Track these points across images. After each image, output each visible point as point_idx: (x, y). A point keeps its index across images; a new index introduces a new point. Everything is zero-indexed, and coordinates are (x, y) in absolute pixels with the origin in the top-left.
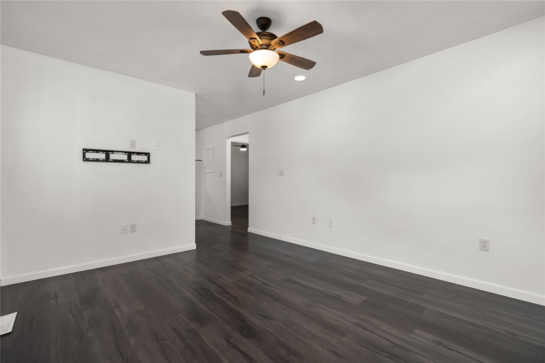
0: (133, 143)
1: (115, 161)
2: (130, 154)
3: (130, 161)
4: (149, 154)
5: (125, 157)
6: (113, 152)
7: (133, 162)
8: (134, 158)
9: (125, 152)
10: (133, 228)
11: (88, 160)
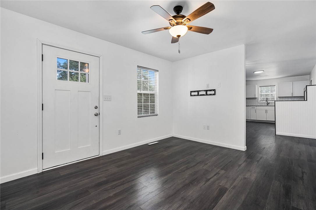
0: (208, 86)
1: (201, 95)
2: (206, 91)
3: (207, 94)
4: (215, 90)
5: (204, 93)
6: (200, 91)
7: (208, 95)
8: (209, 93)
9: (205, 90)
10: (208, 128)
11: (192, 96)
